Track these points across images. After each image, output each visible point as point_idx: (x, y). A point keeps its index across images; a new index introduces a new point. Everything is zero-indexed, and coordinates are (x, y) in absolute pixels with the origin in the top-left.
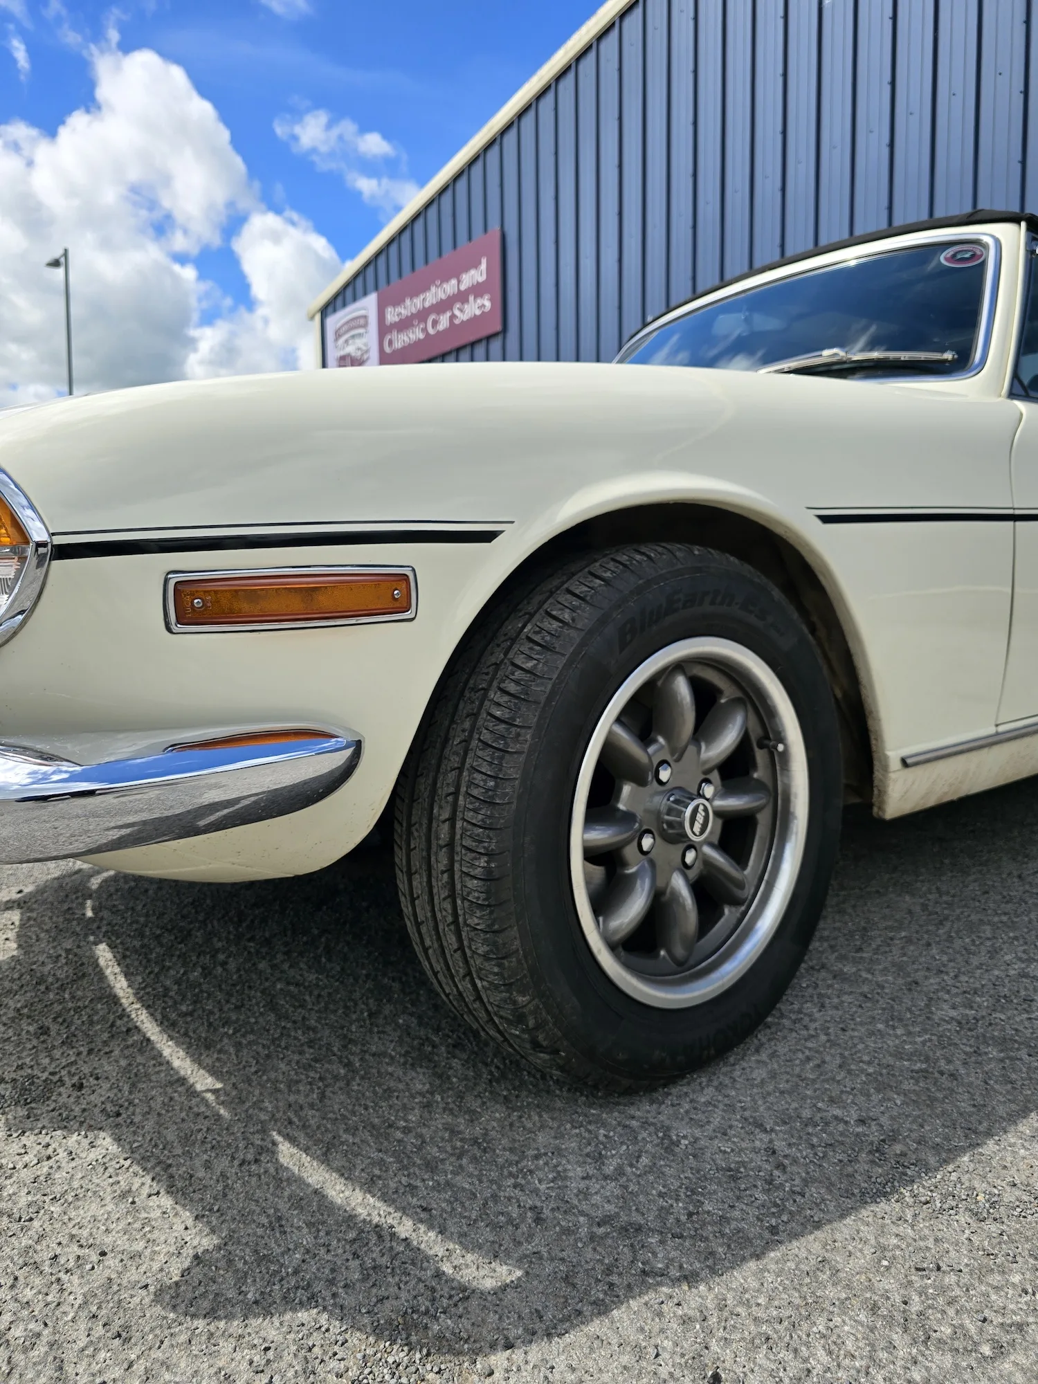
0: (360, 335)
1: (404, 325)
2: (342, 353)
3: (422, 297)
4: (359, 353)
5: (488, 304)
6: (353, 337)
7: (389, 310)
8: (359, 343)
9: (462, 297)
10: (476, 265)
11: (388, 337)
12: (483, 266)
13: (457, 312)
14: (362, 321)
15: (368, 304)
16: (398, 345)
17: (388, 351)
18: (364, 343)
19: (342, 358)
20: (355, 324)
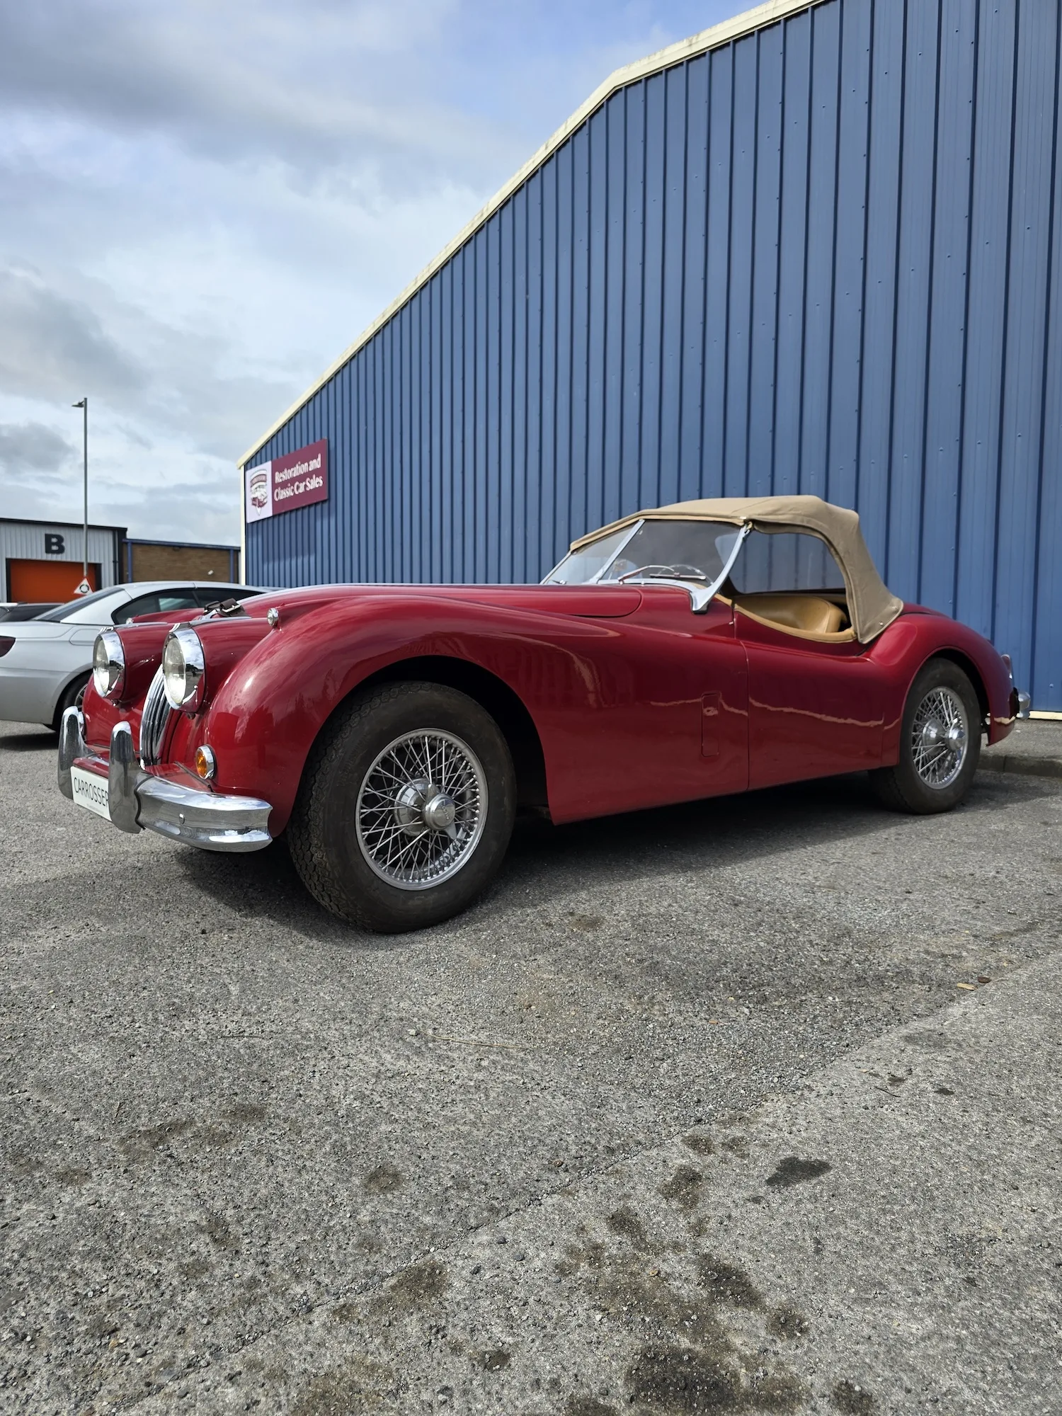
0: (263, 487)
1: (284, 485)
2: (255, 496)
3: (292, 470)
4: (263, 498)
5: (321, 482)
6: (259, 486)
7: (277, 473)
8: (262, 491)
9: (309, 475)
10: (317, 457)
11: (276, 491)
12: (319, 459)
13: (308, 484)
14: (264, 478)
15: (267, 467)
16: (281, 497)
17: (277, 500)
18: (265, 492)
19: (254, 499)
20: (260, 478)
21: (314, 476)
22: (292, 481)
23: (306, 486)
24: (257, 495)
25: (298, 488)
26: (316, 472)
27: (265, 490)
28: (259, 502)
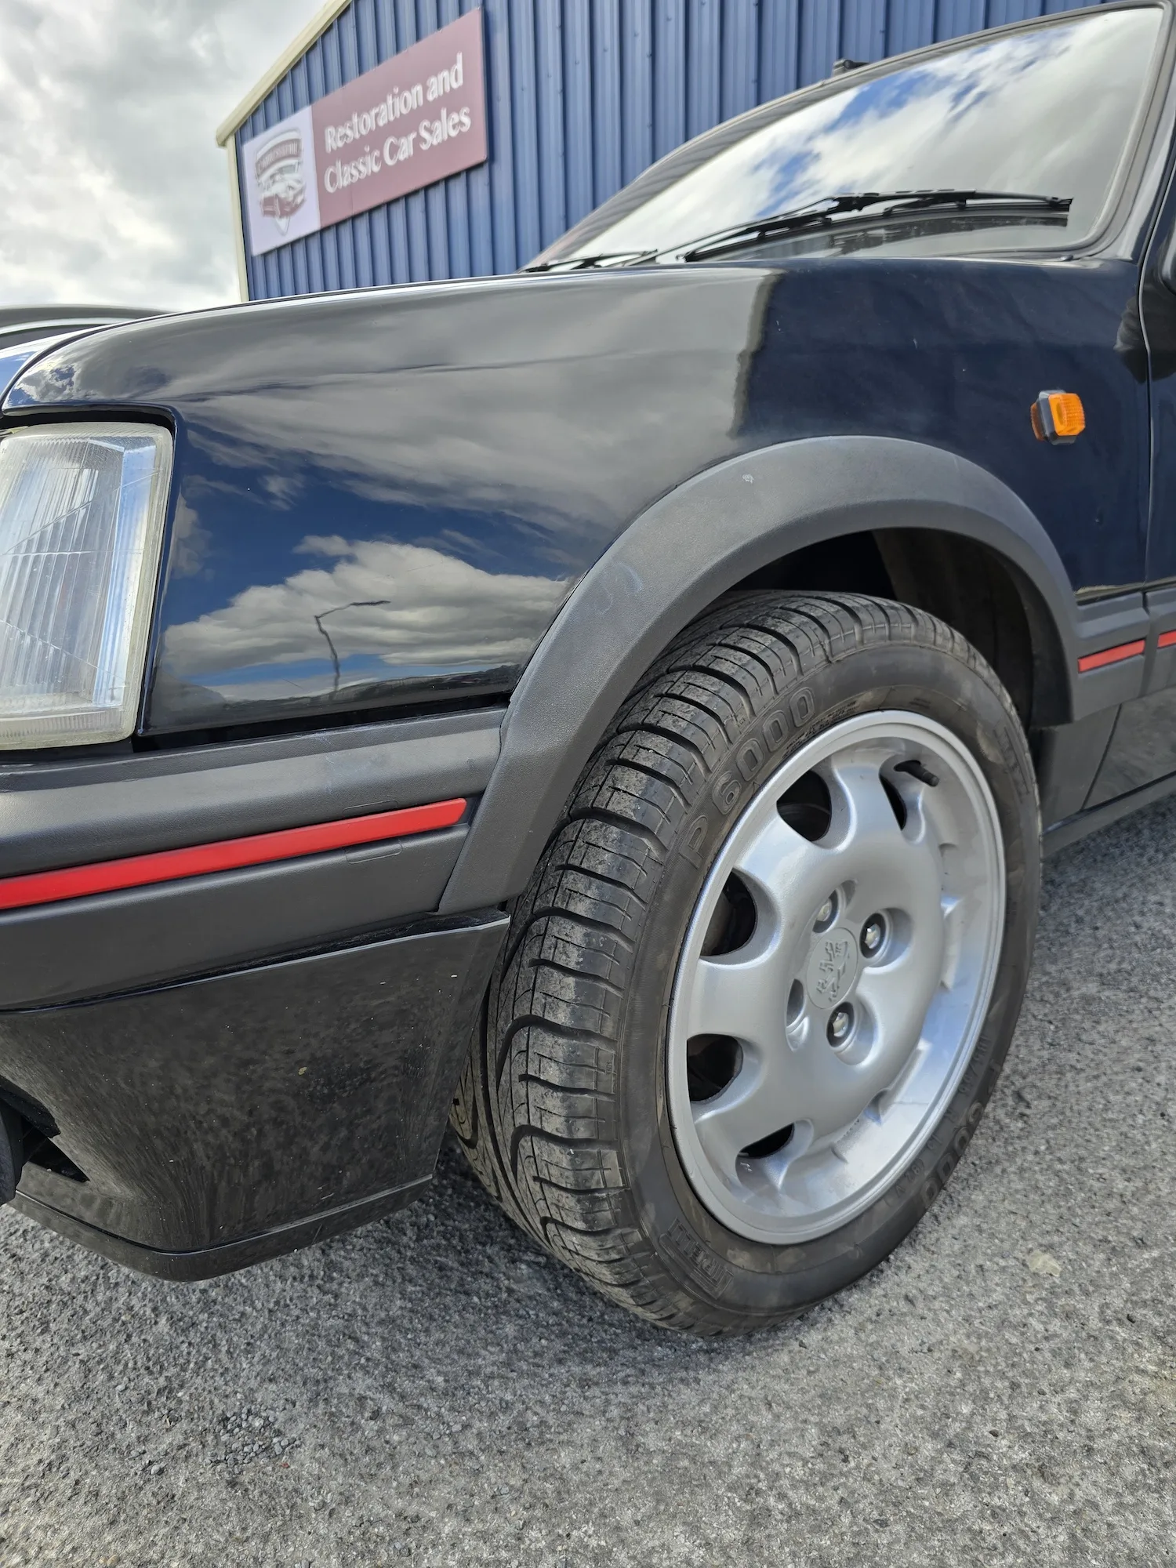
0: (291, 168)
1: (351, 152)
2: (268, 194)
3: (374, 112)
4: (291, 193)
5: (466, 120)
6: (281, 171)
7: (330, 130)
8: (290, 178)
9: (429, 112)
10: (449, 64)
11: (331, 170)
12: (459, 65)
13: (424, 134)
14: (292, 148)
15: (301, 122)
16: (343, 182)
17: (330, 189)
18: (299, 179)
19: (268, 201)
20: (283, 152)
21: (444, 112)
22: (375, 138)
23: (418, 141)
24: (278, 189)
25: (394, 150)
26: (451, 101)
27: (296, 175)
28: (283, 204)
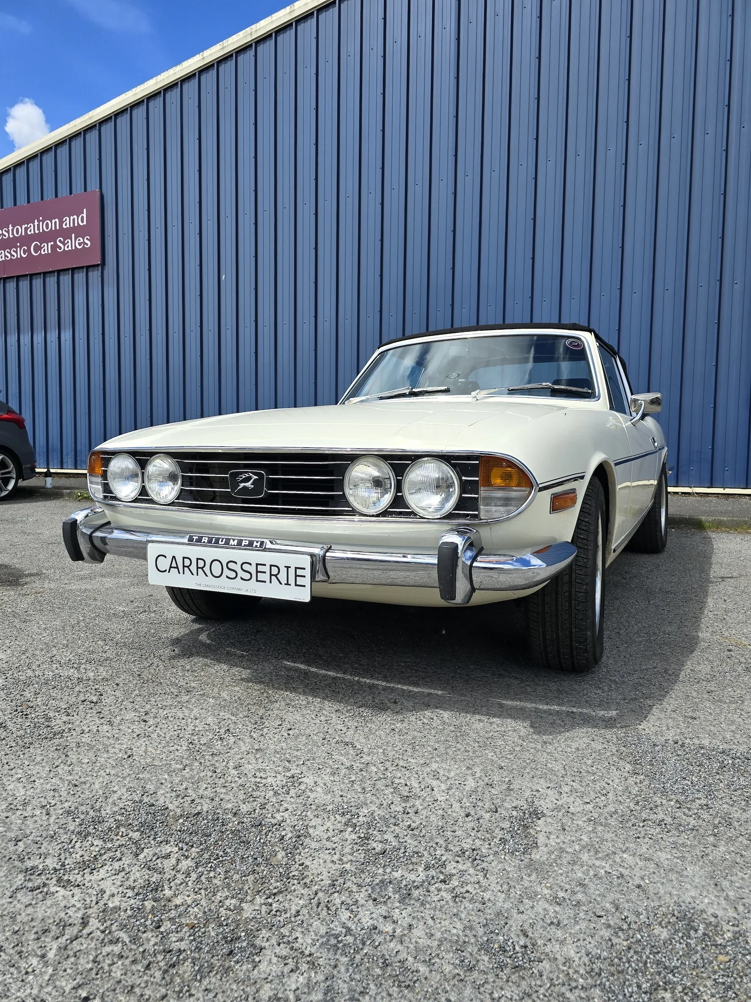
1: (6, 244)
3: (24, 226)
5: (87, 243)
9: (65, 234)
10: (78, 212)
13: (60, 244)
21: (73, 235)
22: (26, 240)
23: (55, 247)
25: (37, 248)
26: (78, 231)
